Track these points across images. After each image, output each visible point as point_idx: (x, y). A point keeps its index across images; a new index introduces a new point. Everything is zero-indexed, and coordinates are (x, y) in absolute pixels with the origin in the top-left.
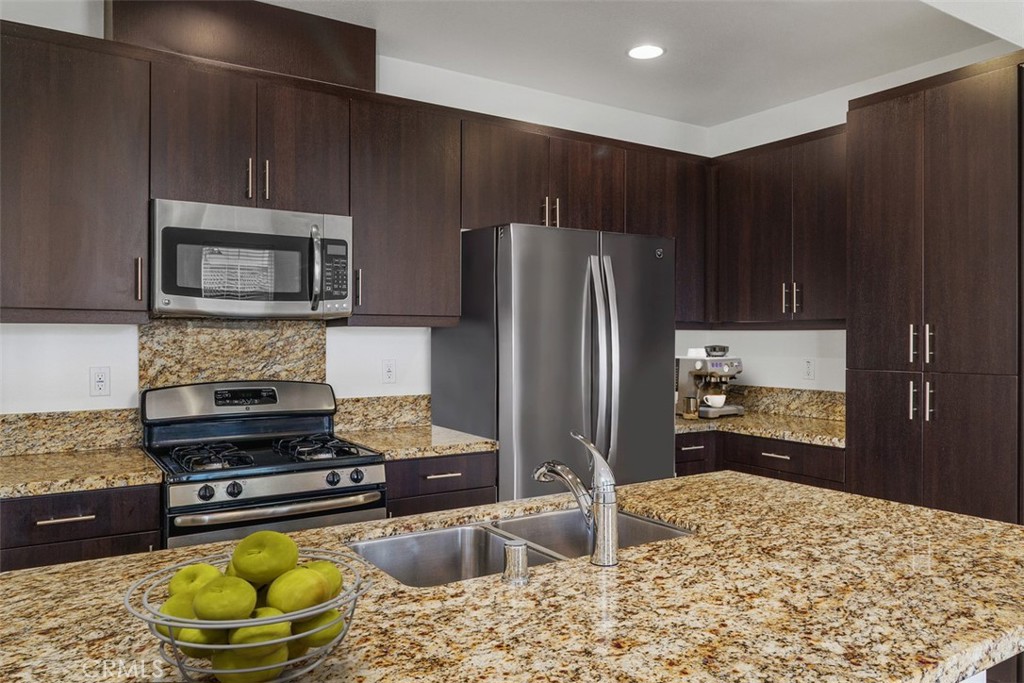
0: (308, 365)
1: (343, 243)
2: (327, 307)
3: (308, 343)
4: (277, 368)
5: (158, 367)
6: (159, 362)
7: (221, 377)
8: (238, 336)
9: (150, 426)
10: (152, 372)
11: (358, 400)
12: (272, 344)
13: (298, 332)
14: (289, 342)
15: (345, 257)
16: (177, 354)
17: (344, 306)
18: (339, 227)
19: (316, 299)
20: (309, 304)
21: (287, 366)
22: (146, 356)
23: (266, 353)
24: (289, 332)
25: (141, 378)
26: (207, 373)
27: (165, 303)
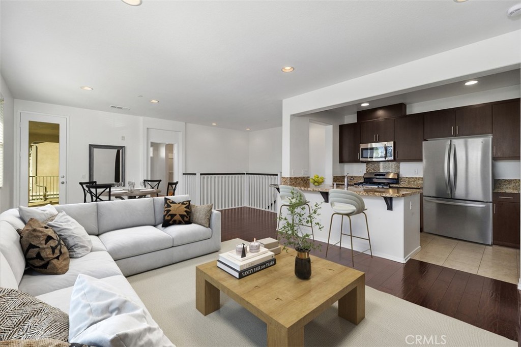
1: (392, 146)
2: (388, 158)
3: (396, 165)
4: (389, 170)
9: (364, 178)
11: (407, 177)
13: (393, 163)
14: (391, 165)
15: (392, 149)
16: (371, 167)
17: (392, 158)
20: (384, 158)
21: (391, 170)
22: (367, 168)
23: (387, 167)
26: (376, 171)
27: (361, 159)
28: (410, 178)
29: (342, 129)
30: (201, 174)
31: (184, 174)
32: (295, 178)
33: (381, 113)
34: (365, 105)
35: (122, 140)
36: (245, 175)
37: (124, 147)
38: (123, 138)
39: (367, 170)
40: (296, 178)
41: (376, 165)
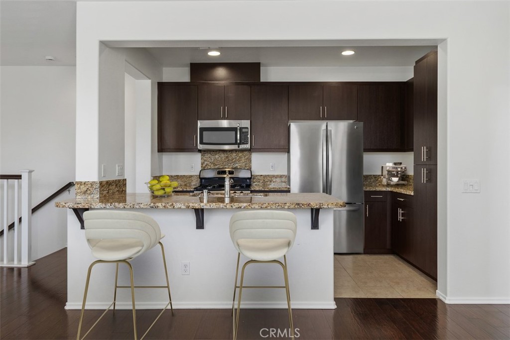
0: (246, 164)
1: (247, 128)
2: (242, 147)
3: (246, 157)
4: (237, 165)
5: (205, 164)
6: (206, 163)
7: (222, 167)
8: (226, 156)
9: (201, 179)
10: (204, 165)
11: (261, 175)
12: (235, 158)
13: (243, 155)
14: (240, 157)
15: (248, 132)
16: (210, 160)
17: (248, 146)
18: (246, 123)
19: (239, 144)
20: (237, 146)
21: (240, 165)
22: (203, 161)
23: (234, 161)
24: (240, 154)
25: (202, 167)
26: (218, 166)
27: (200, 147)
28: (266, 176)
29: (164, 90)
32: (107, 182)
33: (221, 72)
34: (214, 54)
39: (202, 164)
40: (109, 183)
41: (217, 156)
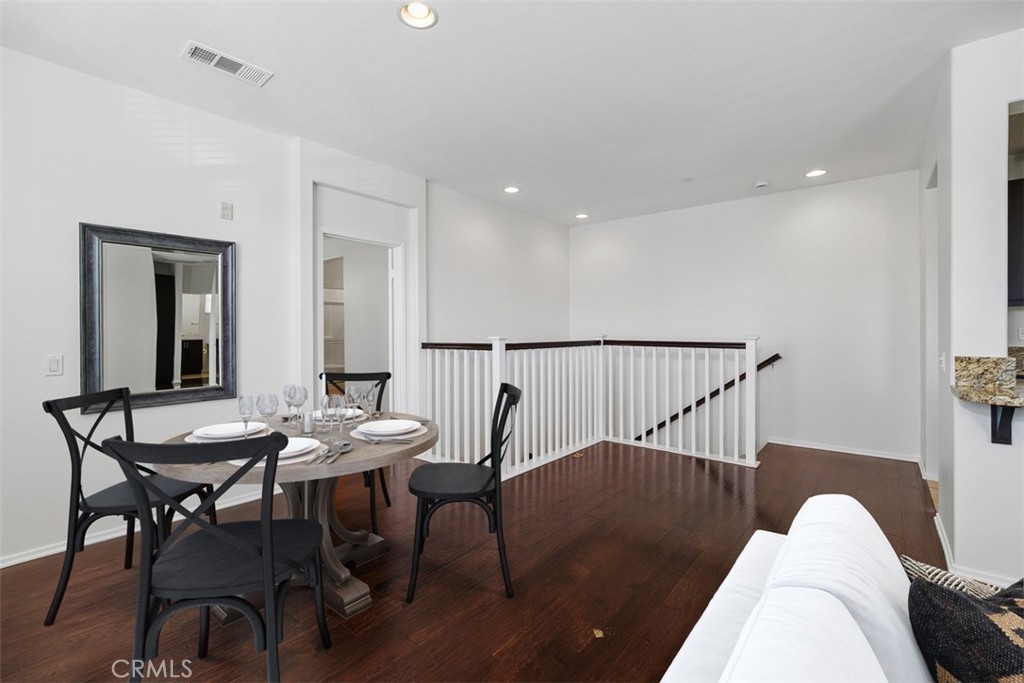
30: (509, 347)
31: (425, 346)
35: (223, 217)
36: (601, 347)
37: (231, 244)
38: (228, 212)
